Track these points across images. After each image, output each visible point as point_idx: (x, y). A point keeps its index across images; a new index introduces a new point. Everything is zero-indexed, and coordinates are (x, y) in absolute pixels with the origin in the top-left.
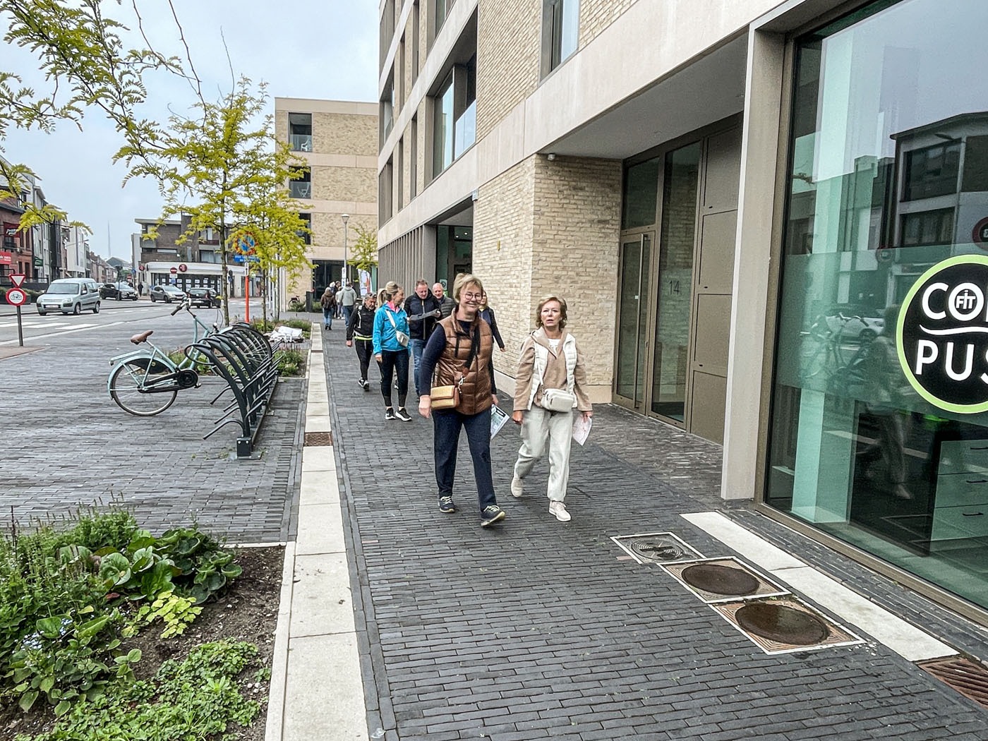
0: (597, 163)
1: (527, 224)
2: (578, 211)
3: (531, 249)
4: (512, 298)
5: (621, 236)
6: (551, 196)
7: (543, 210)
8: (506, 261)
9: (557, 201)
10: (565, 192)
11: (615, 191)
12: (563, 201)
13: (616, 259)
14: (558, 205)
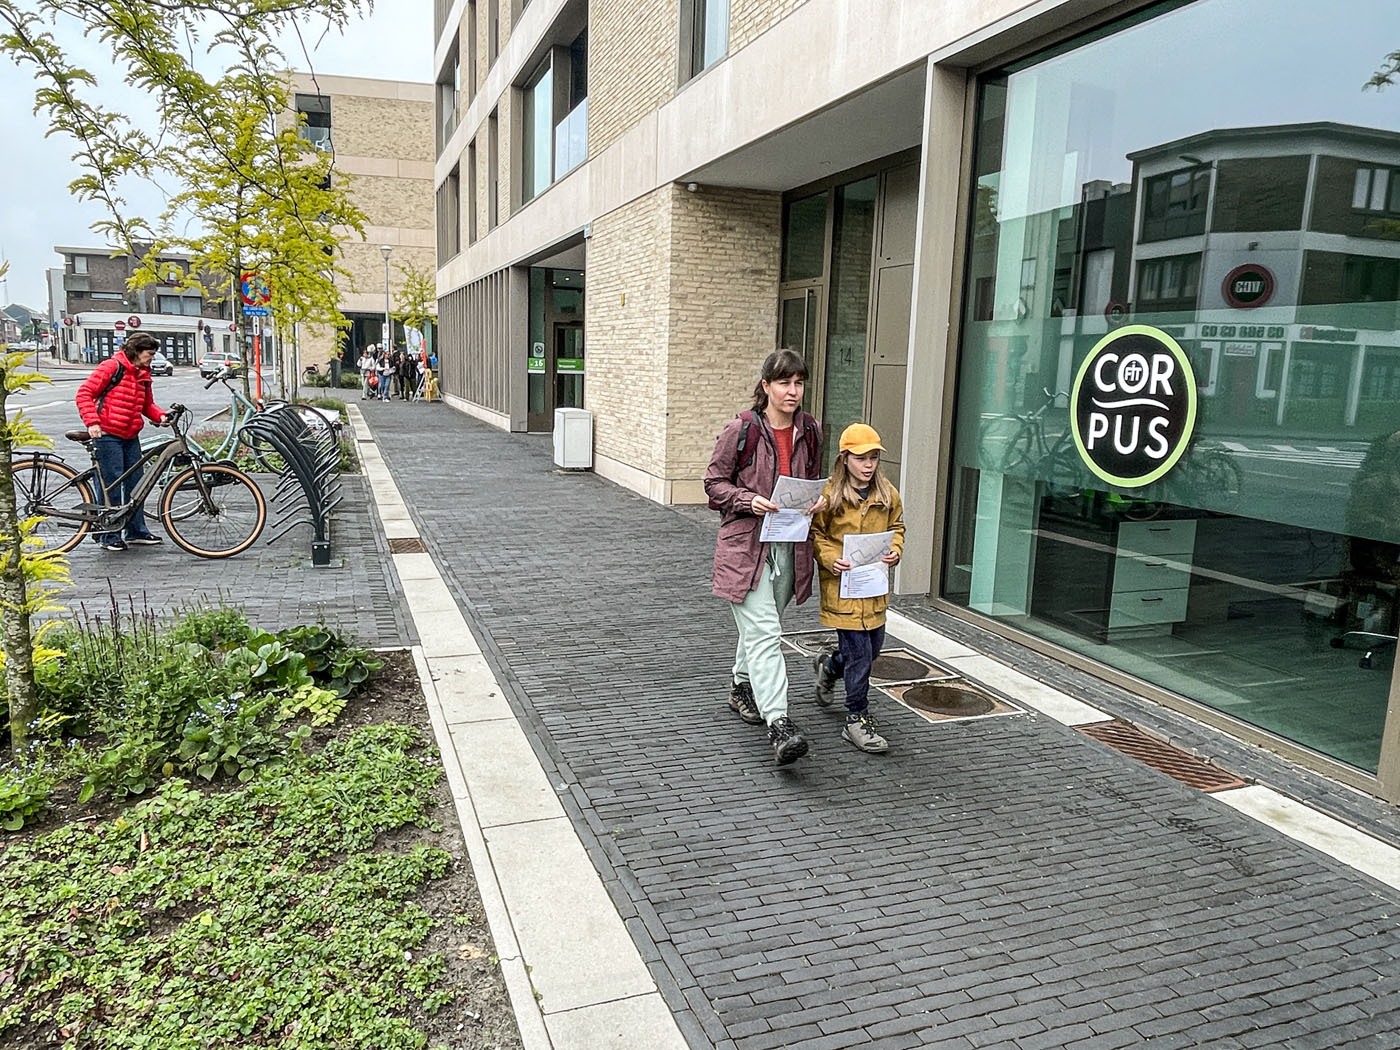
0: (750, 195)
1: (663, 273)
2: (727, 257)
3: (668, 306)
4: (641, 368)
5: (781, 291)
6: (692, 237)
7: (683, 255)
8: (633, 321)
9: (701, 244)
10: (710, 233)
11: (772, 232)
12: (709, 245)
13: (774, 319)
14: (701, 250)
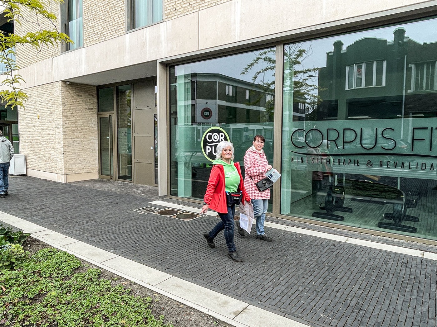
0: (86, 86)
1: (58, 110)
2: (80, 104)
5: (98, 115)
6: (69, 98)
7: (66, 103)
8: (44, 124)
10: (74, 97)
11: (94, 97)
12: (74, 100)
14: (72, 102)
